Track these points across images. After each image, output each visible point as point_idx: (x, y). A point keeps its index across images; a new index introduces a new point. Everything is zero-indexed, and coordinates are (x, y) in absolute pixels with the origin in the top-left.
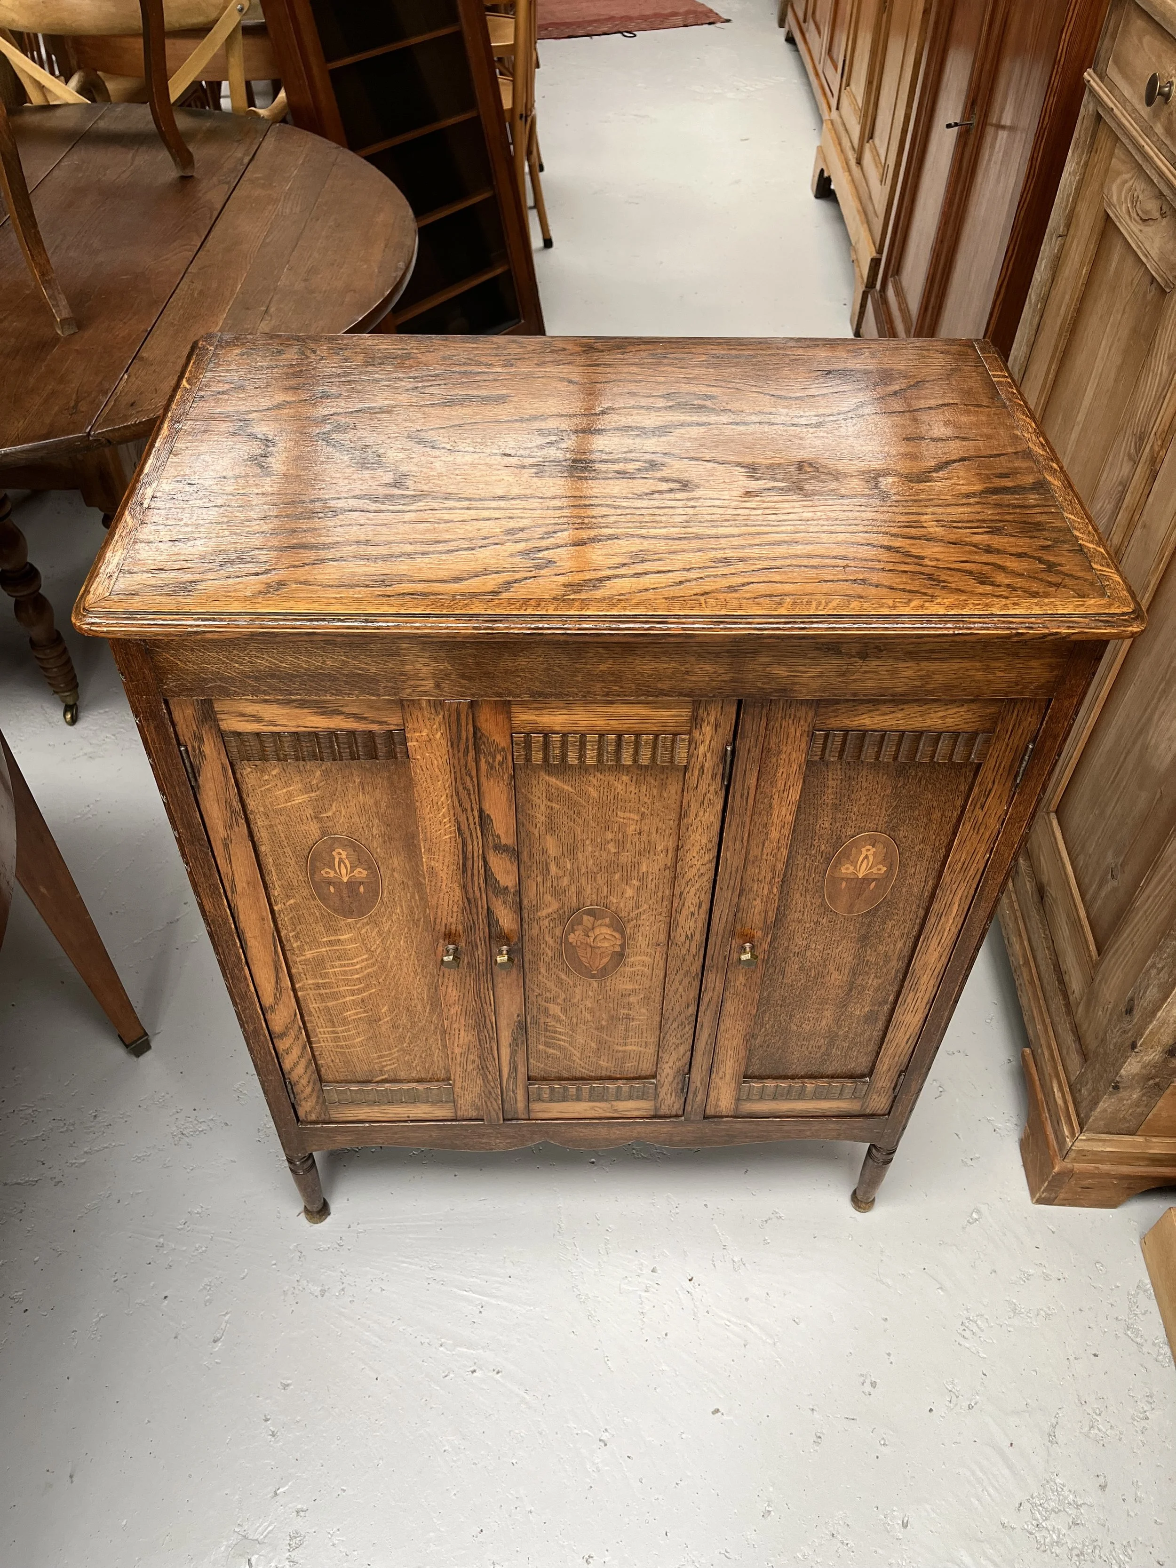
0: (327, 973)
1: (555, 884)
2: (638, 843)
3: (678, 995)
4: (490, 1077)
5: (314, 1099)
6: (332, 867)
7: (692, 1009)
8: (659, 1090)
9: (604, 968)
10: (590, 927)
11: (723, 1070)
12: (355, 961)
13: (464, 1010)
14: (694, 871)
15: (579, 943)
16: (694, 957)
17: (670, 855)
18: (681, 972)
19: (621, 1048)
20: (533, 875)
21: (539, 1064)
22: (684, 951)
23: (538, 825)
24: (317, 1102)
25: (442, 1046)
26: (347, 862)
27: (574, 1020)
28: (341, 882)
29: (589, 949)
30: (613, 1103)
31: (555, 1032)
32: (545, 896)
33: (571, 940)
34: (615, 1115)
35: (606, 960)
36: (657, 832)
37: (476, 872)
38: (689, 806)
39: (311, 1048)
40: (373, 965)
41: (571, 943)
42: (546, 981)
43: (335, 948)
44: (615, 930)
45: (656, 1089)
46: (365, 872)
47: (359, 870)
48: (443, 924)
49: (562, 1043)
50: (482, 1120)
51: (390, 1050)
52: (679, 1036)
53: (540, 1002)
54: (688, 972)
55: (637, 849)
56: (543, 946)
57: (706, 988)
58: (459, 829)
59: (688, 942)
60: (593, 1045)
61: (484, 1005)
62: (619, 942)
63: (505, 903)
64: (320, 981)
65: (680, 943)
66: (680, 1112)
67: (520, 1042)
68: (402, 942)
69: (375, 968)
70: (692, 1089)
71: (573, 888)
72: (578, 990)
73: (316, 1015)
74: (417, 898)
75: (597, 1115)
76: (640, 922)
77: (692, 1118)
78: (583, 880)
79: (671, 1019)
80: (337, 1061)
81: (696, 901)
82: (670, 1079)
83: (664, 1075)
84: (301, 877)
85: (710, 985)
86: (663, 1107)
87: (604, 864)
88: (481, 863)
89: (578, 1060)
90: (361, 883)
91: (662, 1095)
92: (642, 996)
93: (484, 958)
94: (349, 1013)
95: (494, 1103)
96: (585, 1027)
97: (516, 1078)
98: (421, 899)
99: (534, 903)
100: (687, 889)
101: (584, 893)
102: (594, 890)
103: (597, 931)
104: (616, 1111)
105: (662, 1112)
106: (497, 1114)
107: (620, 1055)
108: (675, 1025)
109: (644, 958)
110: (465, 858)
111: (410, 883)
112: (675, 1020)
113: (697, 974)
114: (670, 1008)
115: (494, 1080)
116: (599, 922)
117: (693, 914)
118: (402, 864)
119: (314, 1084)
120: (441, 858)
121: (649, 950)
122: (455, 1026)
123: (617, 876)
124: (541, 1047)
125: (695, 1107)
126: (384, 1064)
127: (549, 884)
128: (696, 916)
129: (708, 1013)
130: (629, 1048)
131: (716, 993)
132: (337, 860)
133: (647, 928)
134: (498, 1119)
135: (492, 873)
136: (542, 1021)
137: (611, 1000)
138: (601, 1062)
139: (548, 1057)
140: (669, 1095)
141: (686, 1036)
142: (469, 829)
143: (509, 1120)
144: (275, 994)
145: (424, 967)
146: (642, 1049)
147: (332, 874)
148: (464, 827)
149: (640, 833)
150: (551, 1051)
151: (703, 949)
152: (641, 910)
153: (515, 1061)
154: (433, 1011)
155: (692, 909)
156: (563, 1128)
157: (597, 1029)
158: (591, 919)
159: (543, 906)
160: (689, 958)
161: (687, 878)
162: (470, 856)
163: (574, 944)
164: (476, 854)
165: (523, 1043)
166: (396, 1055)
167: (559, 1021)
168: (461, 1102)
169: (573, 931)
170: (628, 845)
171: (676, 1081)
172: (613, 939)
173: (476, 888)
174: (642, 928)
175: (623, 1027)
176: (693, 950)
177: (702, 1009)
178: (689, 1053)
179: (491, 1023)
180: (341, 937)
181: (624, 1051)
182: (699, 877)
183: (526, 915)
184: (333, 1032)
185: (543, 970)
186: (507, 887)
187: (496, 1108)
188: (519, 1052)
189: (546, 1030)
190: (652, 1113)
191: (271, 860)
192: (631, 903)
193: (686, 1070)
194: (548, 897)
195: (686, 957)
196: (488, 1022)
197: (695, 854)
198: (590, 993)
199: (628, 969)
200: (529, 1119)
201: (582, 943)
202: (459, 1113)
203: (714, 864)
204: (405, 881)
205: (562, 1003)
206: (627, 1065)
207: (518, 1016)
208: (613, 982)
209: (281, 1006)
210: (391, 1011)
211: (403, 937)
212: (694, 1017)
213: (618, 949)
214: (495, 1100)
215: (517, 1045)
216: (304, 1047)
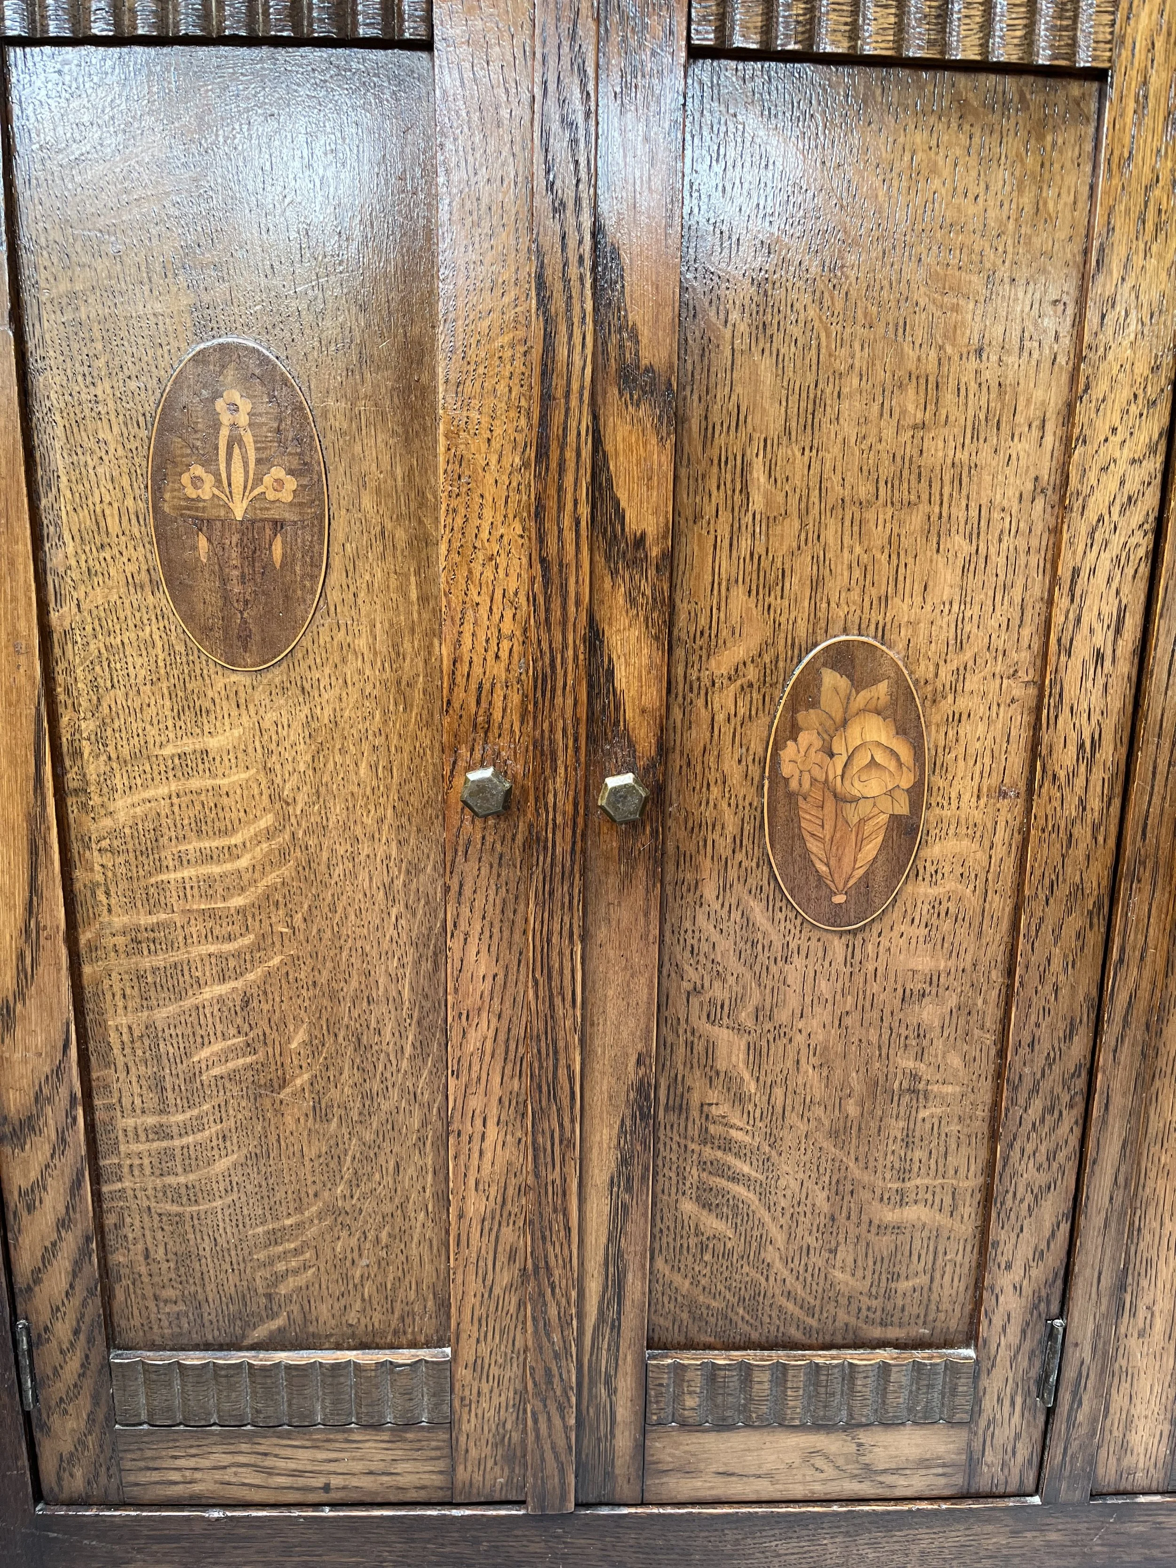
0: (161, 887)
1: (760, 549)
2: (973, 386)
3: (1048, 989)
4: (553, 1311)
5: (84, 1403)
6: (209, 462)
7: (1079, 1047)
8: (984, 1382)
9: (866, 880)
10: (838, 717)
11: (1147, 1299)
12: (236, 839)
13: (502, 1037)
14: (1111, 484)
15: (806, 785)
16: (1095, 829)
17: (1049, 439)
18: (1062, 891)
19: (890, 1216)
20: (709, 511)
21: (677, 1279)
22: (1071, 809)
23: (734, 316)
24: (91, 1419)
25: (436, 1195)
26: (248, 439)
27: (778, 1092)
28: (227, 522)
29: (830, 805)
30: (864, 1437)
31: (727, 1145)
32: (734, 592)
33: (787, 769)
34: (865, 1489)
35: (870, 850)
36: (1022, 348)
37: (570, 455)
38: (1110, 230)
39: (97, 1196)
40: (283, 854)
41: (787, 780)
42: (715, 937)
43: (195, 783)
44: (901, 731)
45: (976, 1377)
46: (291, 484)
47: (277, 472)
48: (474, 686)
49: (739, 1190)
50: (521, 1503)
51: (299, 1210)
52: (1041, 1157)
53: (694, 1019)
54: (1078, 890)
55: (971, 413)
56: (715, 791)
57: (1122, 950)
58: (541, 283)
59: (1083, 768)
60: (821, 1198)
61: (558, 1001)
62: (906, 781)
63: (633, 601)
64: (146, 920)
65: (1062, 774)
66: (1030, 1483)
67: (637, 1172)
68: (363, 766)
69: (287, 870)
70: (1069, 1374)
71: (804, 567)
72: (795, 970)
73: (120, 1061)
74: (414, 595)
75: (819, 1489)
76: (963, 703)
77: (1063, 1496)
78: (830, 535)
79: (1028, 1083)
80: (160, 1254)
81: (1110, 608)
82: (1014, 1330)
83: (998, 1321)
84: (129, 502)
85: (1135, 939)
86: (989, 1457)
87: (887, 470)
88: (586, 420)
89: (778, 1265)
90: (278, 525)
91: (989, 1403)
92: (952, 1001)
93: (569, 808)
94: (205, 1053)
95: (557, 1421)
96: (803, 1127)
97: (616, 1327)
98: (424, 599)
99: (703, 621)
100: (1092, 556)
101: (830, 584)
102: (857, 573)
103: (855, 734)
104: (869, 1472)
105: (983, 1484)
106: (562, 1471)
107: (884, 1243)
108: (1037, 1105)
109: (964, 846)
110: (546, 398)
111: (401, 535)
112: (1035, 1090)
113: (1098, 905)
114: (1026, 1039)
115: (564, 1322)
116: (861, 698)
117: (1099, 657)
118: (385, 459)
119: (90, 1340)
120: (485, 420)
121: (977, 816)
122: (475, 1103)
123: (915, 520)
124: (688, 1207)
125: (1075, 1445)
126: (281, 1267)
127: (745, 544)
128: (1108, 663)
129: (1124, 1054)
130: (912, 1213)
131: (1147, 973)
132: (224, 432)
133: (981, 729)
134: (563, 1498)
135: (609, 480)
136: (695, 1099)
137: (876, 1014)
138: (837, 1274)
139: (703, 1248)
140: (1007, 1403)
141: (1061, 1156)
142: (566, 281)
143: (588, 1505)
144: (21, 956)
145: (413, 870)
146: (943, 1219)
147: (207, 491)
148: (552, 275)
149: (979, 352)
150: (713, 1224)
151: (1117, 802)
152: (968, 655)
153: (620, 1254)
154: (421, 1046)
155: (1098, 640)
156: (730, 1535)
157: (834, 1134)
158: (843, 683)
159: (724, 633)
160: (1083, 833)
161: (1092, 515)
162: (559, 393)
163: (794, 785)
164: (575, 386)
165: (644, 1178)
166: (312, 1232)
167: (739, 1099)
168: (468, 1425)
169: (793, 731)
170: (949, 397)
171: (1027, 1346)
172: (892, 766)
173: (567, 522)
174: (965, 728)
175: (896, 1127)
176: (1095, 803)
177: (1109, 1038)
178: (1065, 1227)
179: (571, 1079)
180: (212, 743)
181: (897, 1228)
182: (1122, 512)
183: (680, 670)
184: (161, 1132)
185: (709, 891)
186: (643, 535)
187: (561, 1443)
188: (635, 1214)
189: (705, 1139)
190: (959, 1481)
191: (59, 431)
192: (945, 631)
193: (1055, 1308)
194: (739, 599)
195: (1077, 831)
196: (562, 1073)
197: (1115, 419)
198: (824, 986)
199: (924, 890)
200: (642, 1504)
201: (814, 781)
202: (462, 1475)
203: (1160, 458)
204: (389, 525)
205: (750, 1024)
206: (904, 1285)
207: (639, 1062)
208: (885, 943)
209: (32, 1004)
210: (314, 1046)
211: (366, 747)
212: (1084, 1074)
213: (902, 808)
214: (561, 1409)
215: (629, 1189)
216: (76, 1185)
